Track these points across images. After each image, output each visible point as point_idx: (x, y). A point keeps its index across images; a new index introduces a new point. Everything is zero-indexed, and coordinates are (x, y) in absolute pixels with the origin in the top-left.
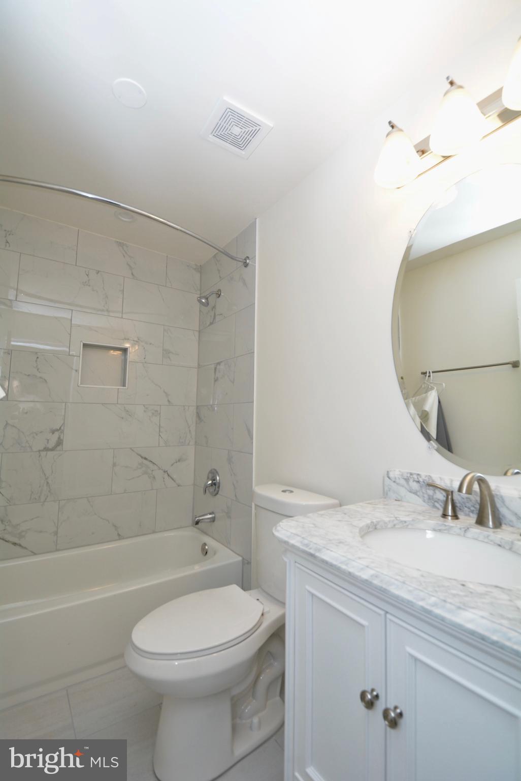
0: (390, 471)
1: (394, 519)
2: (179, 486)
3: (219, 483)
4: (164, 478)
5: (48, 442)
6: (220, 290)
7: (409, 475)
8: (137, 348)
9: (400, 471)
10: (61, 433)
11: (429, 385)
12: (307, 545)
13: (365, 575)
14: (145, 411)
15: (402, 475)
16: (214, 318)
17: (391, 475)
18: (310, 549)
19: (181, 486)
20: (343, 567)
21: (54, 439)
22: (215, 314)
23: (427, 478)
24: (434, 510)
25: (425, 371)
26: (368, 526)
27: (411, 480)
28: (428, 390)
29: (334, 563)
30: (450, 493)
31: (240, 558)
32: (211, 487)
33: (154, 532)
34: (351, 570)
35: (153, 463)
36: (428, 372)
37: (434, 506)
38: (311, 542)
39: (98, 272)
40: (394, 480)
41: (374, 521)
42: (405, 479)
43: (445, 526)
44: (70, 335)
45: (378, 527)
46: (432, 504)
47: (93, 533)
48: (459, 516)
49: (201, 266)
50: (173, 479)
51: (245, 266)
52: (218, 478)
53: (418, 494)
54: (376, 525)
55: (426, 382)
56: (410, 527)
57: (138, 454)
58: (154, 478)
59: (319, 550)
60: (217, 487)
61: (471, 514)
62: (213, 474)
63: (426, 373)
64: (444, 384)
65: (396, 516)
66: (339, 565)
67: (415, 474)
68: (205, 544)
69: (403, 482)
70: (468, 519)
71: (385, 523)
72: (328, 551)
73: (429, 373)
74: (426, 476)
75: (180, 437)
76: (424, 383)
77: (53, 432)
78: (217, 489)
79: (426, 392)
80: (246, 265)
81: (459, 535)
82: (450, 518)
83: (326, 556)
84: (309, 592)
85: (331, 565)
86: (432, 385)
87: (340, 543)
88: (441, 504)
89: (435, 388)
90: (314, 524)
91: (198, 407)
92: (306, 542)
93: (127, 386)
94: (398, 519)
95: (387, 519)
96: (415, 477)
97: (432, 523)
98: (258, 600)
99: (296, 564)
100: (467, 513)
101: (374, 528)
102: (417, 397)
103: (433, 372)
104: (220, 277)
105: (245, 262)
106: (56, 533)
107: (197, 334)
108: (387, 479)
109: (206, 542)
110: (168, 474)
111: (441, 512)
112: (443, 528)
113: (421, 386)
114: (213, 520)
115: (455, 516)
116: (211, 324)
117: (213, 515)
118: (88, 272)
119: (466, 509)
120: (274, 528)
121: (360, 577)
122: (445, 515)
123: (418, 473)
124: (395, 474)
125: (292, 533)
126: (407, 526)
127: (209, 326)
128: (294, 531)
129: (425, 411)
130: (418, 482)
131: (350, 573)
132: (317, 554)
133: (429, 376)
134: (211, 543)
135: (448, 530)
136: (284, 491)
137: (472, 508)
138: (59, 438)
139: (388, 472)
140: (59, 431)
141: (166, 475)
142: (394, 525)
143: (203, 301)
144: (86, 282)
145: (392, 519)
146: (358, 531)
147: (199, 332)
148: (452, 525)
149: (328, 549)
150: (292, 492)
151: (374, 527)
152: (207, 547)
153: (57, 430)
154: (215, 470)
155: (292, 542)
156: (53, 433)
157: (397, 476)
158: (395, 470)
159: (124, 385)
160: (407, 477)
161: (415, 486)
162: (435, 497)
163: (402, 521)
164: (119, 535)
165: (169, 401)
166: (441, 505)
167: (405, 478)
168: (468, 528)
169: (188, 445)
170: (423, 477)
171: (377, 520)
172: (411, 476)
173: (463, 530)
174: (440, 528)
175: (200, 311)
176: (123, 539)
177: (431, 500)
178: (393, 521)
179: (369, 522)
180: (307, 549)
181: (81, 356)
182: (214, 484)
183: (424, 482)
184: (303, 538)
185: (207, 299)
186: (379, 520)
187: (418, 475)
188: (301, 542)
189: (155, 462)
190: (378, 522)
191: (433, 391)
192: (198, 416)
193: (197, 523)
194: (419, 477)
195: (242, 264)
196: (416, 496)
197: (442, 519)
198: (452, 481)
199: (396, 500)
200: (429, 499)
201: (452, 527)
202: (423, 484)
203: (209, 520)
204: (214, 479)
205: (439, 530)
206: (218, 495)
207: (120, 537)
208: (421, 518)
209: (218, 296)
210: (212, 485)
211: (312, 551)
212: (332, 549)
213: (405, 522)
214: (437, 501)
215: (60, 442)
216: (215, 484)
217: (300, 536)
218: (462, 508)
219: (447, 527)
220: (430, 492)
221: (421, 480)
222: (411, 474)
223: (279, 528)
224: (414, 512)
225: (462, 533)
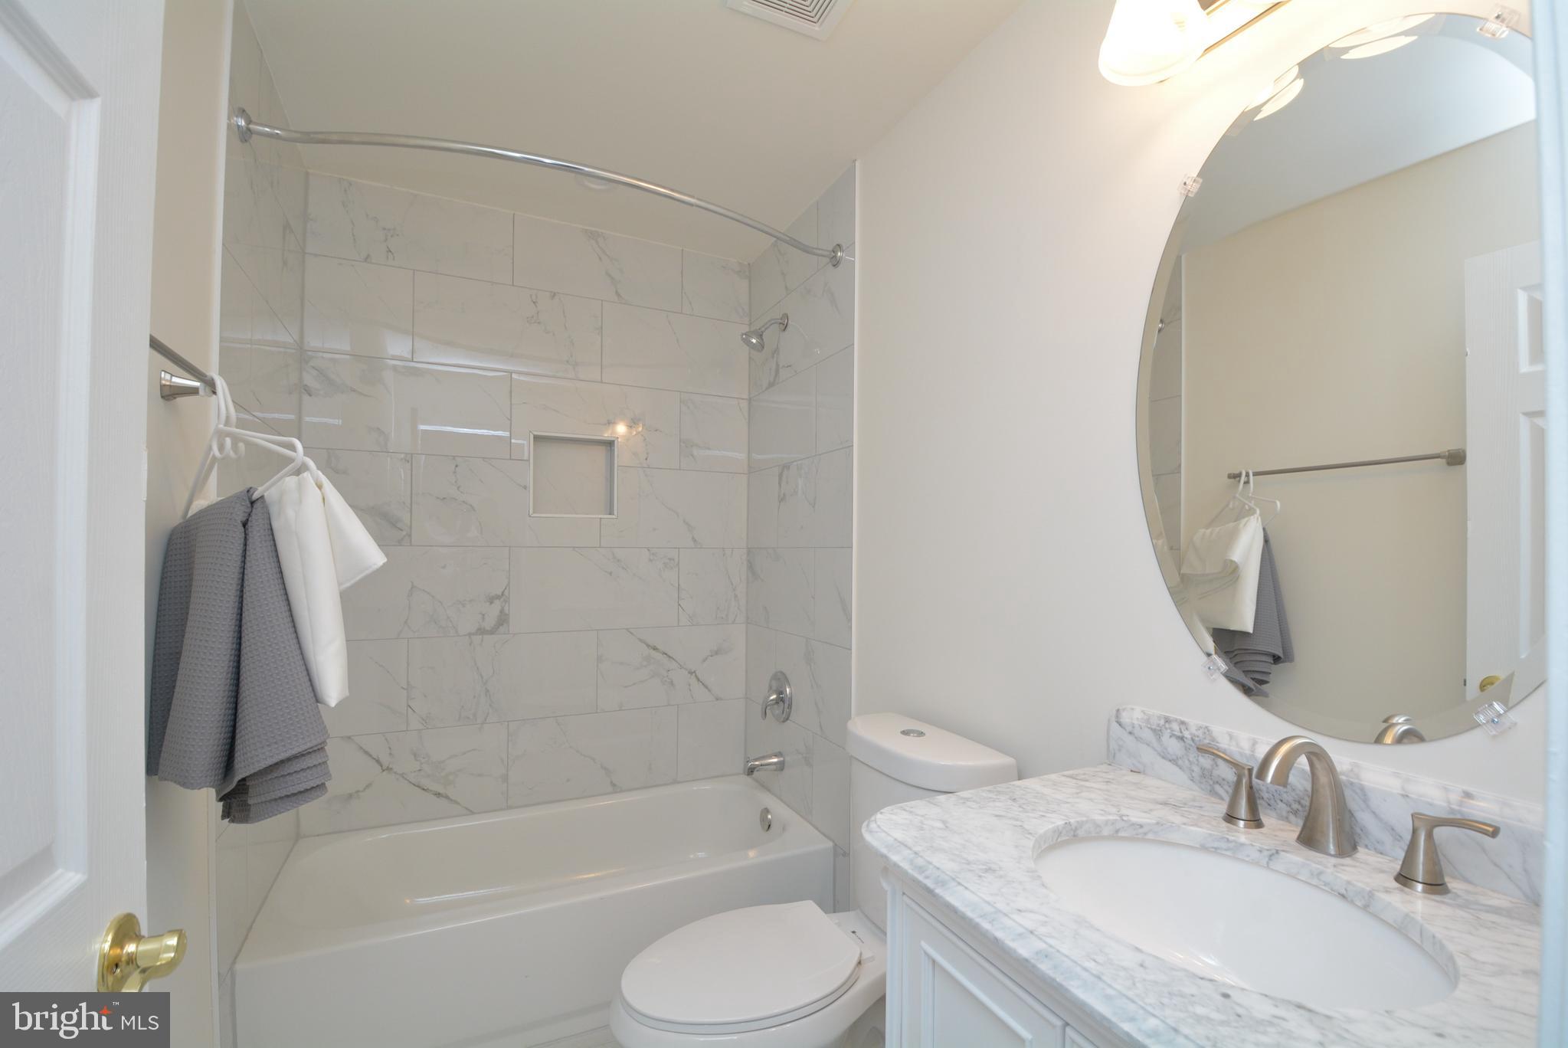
0: (1124, 710)
1: (1118, 818)
2: (717, 699)
3: (791, 699)
4: (690, 685)
5: (483, 619)
6: (786, 316)
7: (1162, 722)
8: (640, 429)
9: (1143, 711)
10: (505, 601)
11: (1245, 504)
12: (921, 870)
13: (1024, 950)
14: (651, 560)
15: (1148, 721)
16: (777, 371)
17: (1125, 718)
18: (927, 877)
19: (721, 699)
20: (986, 925)
21: (494, 611)
22: (777, 365)
23: (1200, 733)
24: (1213, 799)
25: (1237, 472)
26: (1058, 832)
27: (1167, 733)
28: (1243, 513)
29: (970, 914)
30: (1246, 772)
31: (831, 844)
32: (776, 706)
33: (675, 782)
34: (999, 934)
35: (670, 657)
36: (1244, 474)
37: (1213, 792)
38: (930, 863)
39: (554, 295)
40: (1129, 729)
41: (1072, 821)
42: (1154, 731)
43: (1228, 840)
44: (511, 420)
45: (1081, 833)
46: (1209, 788)
47: (568, 780)
48: (1264, 819)
49: (749, 264)
50: (706, 687)
51: (834, 266)
52: (788, 690)
53: (1180, 762)
54: (1076, 829)
55: (1237, 495)
56: (1150, 836)
57: (641, 640)
58: (672, 683)
59: (943, 884)
60: (786, 705)
61: (1292, 817)
62: (780, 680)
63: (1239, 475)
64: (1278, 503)
65: (1124, 811)
66: (978, 920)
67: (1176, 720)
68: (766, 811)
69: (1148, 735)
70: (1280, 829)
71: (1097, 826)
72: (960, 888)
73: (1247, 475)
74: (1199, 728)
75: (718, 608)
76: (1234, 497)
77: (491, 600)
78: (787, 710)
79: (1238, 519)
80: (836, 263)
81: (1256, 863)
82: (1242, 823)
83: (955, 897)
84: (926, 953)
85: (963, 917)
86: (1252, 505)
87: (989, 870)
88: (1226, 787)
89: (1258, 512)
90: (944, 822)
91: (749, 551)
92: (920, 861)
93: (615, 513)
94: (1125, 818)
95: (1099, 818)
96: (1175, 726)
97: (1199, 832)
98: (854, 932)
99: (905, 897)
100: (1284, 814)
101: (1071, 836)
102: (1217, 529)
103: (1256, 474)
104: (786, 288)
105: (835, 257)
106: (505, 778)
107: (744, 405)
108: (1115, 725)
109: (769, 807)
110: (696, 676)
111: (1223, 808)
112: (1223, 845)
113: (1227, 505)
114: (781, 766)
115: (1255, 822)
116: (771, 385)
117: (782, 759)
118: (537, 297)
119: (1281, 805)
120: (865, 824)
121: (1015, 951)
122: (1231, 818)
123: (1182, 719)
124: (1134, 716)
125: (896, 839)
126: (1145, 834)
127: (767, 389)
128: (899, 835)
129: (1232, 561)
130: (1182, 738)
131: (996, 941)
132: (938, 891)
133: (1247, 482)
134: (779, 811)
135: (1234, 850)
136: (905, 733)
137: (1296, 806)
138: (502, 611)
139: (1118, 710)
140: (502, 599)
141: (693, 680)
142: (1117, 831)
143: (754, 341)
144: (533, 317)
145: (1111, 817)
146: (1031, 844)
147: (750, 400)
148: (1243, 839)
149: (959, 884)
150: (921, 734)
151: (1072, 833)
152: (769, 817)
153: (498, 597)
154: (783, 674)
155: (895, 858)
156: (491, 603)
157: (1136, 722)
158: (1133, 709)
159: (611, 513)
160: (1158, 725)
161: (1174, 747)
162: (1216, 773)
163: (1133, 824)
164: (613, 785)
165: (694, 540)
166: (1227, 792)
167: (1153, 727)
168: (1277, 852)
169: (733, 622)
170: (1193, 730)
171: (1079, 819)
172: (1167, 726)
173: (1266, 853)
174: (1216, 845)
175: (750, 358)
176: (622, 791)
177: (1208, 781)
178: (1114, 823)
179: (1061, 823)
180: (920, 878)
181: (532, 461)
182: (780, 700)
183: (1193, 740)
184: (916, 853)
185: (760, 336)
186: (1084, 819)
187: (1183, 723)
188: (911, 862)
189: (671, 655)
190: (1081, 824)
191: (1252, 517)
192: (751, 567)
193: (751, 771)
194: (1183, 727)
195: (828, 260)
196: (1177, 769)
197: (1225, 824)
198: (1254, 743)
199: (1132, 771)
200: (1203, 776)
201: (1242, 845)
202: (1191, 743)
203: (774, 767)
204: (780, 692)
205: (1216, 848)
206: (788, 721)
207: (615, 789)
208: (1177, 819)
209: (783, 327)
210: (777, 703)
211: (929, 883)
212: (966, 885)
213: (1141, 826)
214: (1220, 782)
215: (503, 619)
216: (782, 700)
217: (910, 849)
218: (1272, 802)
219: (1231, 845)
220: (1206, 761)
221: (1187, 734)
222: (1167, 720)
223: (873, 826)
224: (1165, 804)
225: (1264, 862)
